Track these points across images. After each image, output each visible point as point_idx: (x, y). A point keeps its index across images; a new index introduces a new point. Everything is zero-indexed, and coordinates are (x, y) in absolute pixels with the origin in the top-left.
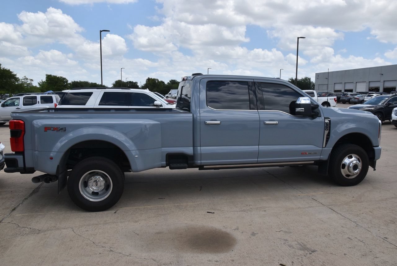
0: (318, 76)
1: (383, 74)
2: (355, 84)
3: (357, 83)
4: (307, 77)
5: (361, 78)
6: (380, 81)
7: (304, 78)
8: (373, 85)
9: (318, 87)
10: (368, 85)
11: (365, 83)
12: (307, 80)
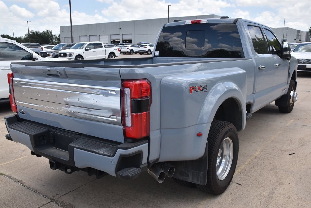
0: (63, 29)
1: (121, 29)
2: (99, 37)
3: (100, 36)
4: (48, 30)
5: (103, 32)
6: (119, 34)
7: (45, 31)
8: (114, 38)
9: (64, 40)
10: (110, 38)
11: (107, 36)
12: (48, 33)
